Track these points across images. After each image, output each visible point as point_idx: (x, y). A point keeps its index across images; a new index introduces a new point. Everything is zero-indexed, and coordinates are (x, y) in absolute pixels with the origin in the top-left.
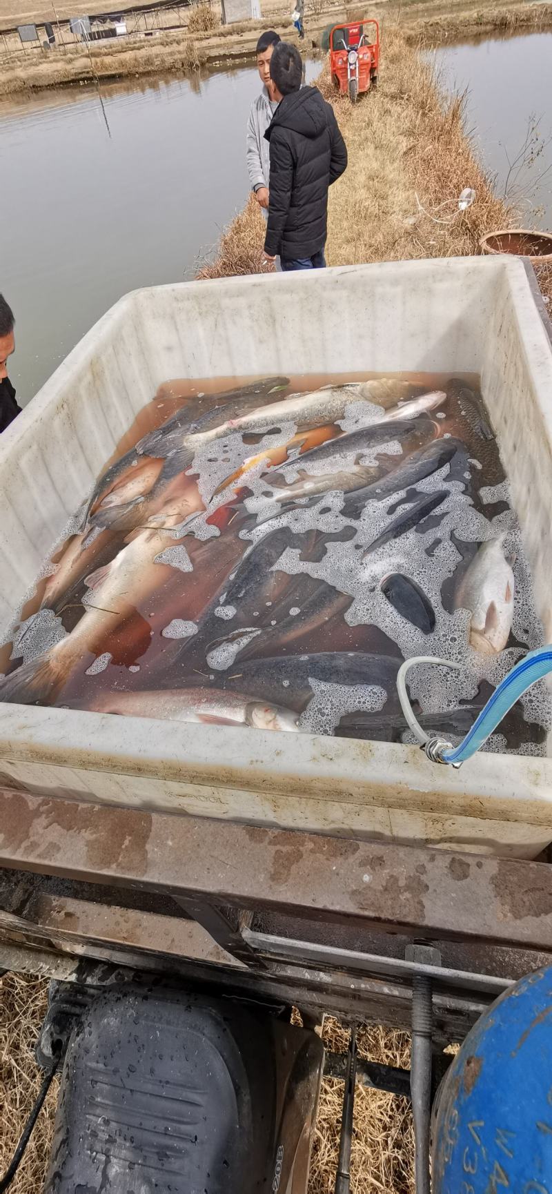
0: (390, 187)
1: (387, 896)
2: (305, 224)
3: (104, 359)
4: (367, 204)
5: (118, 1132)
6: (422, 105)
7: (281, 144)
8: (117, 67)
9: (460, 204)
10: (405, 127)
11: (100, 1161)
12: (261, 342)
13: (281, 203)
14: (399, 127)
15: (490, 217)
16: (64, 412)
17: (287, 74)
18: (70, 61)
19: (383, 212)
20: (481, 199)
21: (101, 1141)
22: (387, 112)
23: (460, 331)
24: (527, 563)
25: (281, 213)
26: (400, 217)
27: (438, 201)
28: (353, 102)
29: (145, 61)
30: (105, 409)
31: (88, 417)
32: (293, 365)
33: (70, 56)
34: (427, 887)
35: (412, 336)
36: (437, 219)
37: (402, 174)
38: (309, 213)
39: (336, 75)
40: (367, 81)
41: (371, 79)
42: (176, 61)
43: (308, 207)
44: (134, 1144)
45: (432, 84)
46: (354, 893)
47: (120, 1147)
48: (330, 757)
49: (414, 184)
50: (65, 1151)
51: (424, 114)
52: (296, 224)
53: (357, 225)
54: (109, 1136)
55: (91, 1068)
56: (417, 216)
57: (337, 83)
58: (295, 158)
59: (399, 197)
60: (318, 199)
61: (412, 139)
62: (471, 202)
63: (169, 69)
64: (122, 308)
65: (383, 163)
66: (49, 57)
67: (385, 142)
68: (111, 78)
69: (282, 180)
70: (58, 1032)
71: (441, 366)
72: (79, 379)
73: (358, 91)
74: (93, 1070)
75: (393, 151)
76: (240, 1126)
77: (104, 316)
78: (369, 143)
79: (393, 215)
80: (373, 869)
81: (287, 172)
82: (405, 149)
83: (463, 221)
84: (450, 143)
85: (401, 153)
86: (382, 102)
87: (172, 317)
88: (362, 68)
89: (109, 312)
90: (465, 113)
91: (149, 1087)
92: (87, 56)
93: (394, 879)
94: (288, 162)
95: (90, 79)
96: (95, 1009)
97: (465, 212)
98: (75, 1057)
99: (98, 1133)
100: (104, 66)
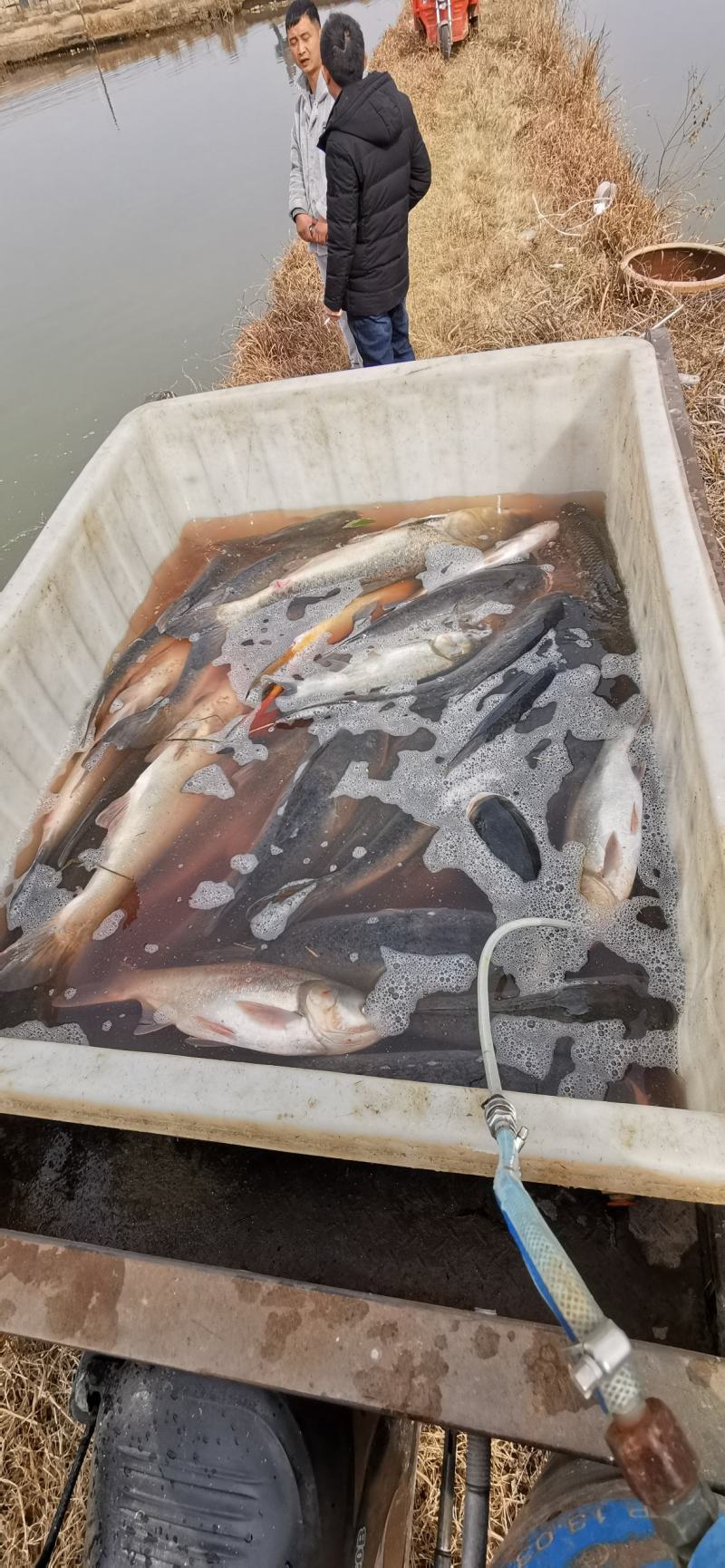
0: (499, 187)
1: (397, 1380)
2: (378, 266)
3: (101, 511)
4: (467, 214)
5: (158, 1531)
6: (543, 56)
7: (341, 156)
8: (120, 25)
9: (595, 206)
10: (519, 91)
11: (139, 1562)
12: (312, 465)
13: (343, 239)
14: (509, 93)
15: (637, 225)
16: (51, 596)
17: (341, 53)
18: (57, 21)
19: (490, 225)
20: (624, 197)
21: (139, 1540)
22: (493, 70)
23: (575, 439)
24: (660, 774)
25: (345, 253)
26: (513, 230)
27: (565, 203)
28: (446, 57)
29: (158, 14)
30: (108, 576)
31: (85, 589)
32: (356, 495)
33: (55, 13)
34: (446, 1367)
35: (512, 448)
36: (564, 231)
37: (515, 167)
38: (381, 253)
39: (420, 19)
40: (464, 25)
41: (470, 21)
42: (199, 10)
43: (381, 243)
44: (178, 1544)
45: (556, 23)
46: (360, 1375)
47: (161, 1547)
48: (376, 1109)
49: (531, 180)
50: (98, 1549)
51: (545, 71)
52: (365, 268)
53: (454, 246)
54: (149, 1534)
55: (123, 1453)
56: (536, 227)
57: (423, 32)
58: (360, 176)
59: (511, 201)
60: (394, 232)
61: (528, 109)
62: (611, 202)
63: (191, 22)
64: (123, 435)
65: (488, 151)
66: (27, 19)
67: (491, 118)
68: (113, 42)
69: (343, 207)
70: (95, 1382)
71: (555, 486)
72: (70, 545)
73: (452, 40)
74: (125, 1455)
75: (502, 132)
76: (304, 1521)
77: (100, 451)
78: (469, 122)
79: (503, 229)
80: (383, 1340)
81: (351, 196)
82: (518, 127)
83: (600, 233)
84: (580, 113)
85: (514, 133)
86: (486, 56)
87: (192, 440)
88: (456, 6)
89: (104, 444)
90: (603, 66)
91: (193, 1478)
92: (78, 13)
93: (407, 1355)
94: (351, 182)
95: (85, 45)
96: (126, 1380)
97: (604, 219)
98: (104, 1439)
99: (136, 1530)
100: (102, 26)
